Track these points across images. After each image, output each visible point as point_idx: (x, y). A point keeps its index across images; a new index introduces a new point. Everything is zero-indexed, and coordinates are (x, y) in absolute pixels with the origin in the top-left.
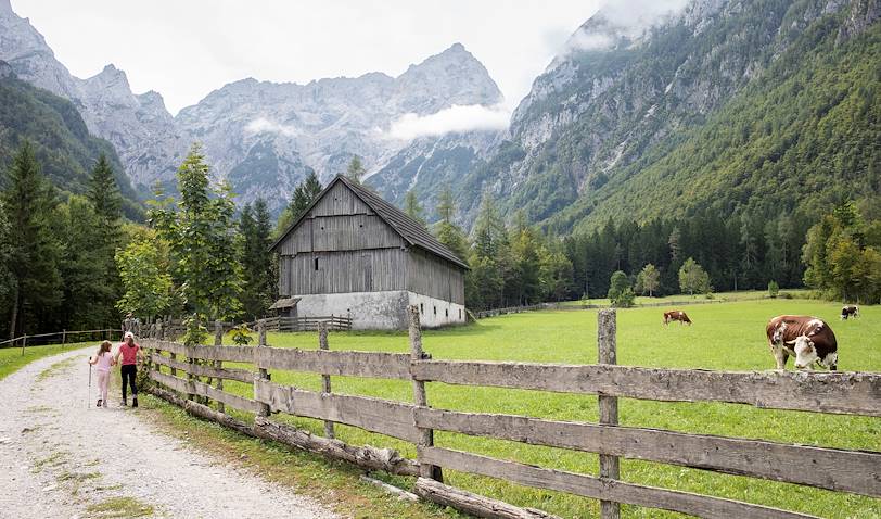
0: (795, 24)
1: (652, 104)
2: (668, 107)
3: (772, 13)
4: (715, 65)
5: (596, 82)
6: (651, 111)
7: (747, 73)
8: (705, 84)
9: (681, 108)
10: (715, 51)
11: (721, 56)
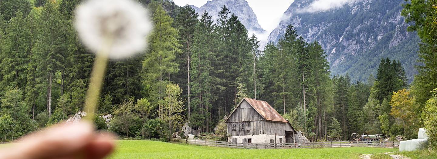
0: (386, 24)
1: (334, 47)
2: (340, 49)
3: (380, 14)
4: (358, 34)
5: (310, 29)
6: (334, 50)
7: (369, 40)
8: (354, 42)
9: (345, 51)
10: (359, 27)
11: (360, 31)
